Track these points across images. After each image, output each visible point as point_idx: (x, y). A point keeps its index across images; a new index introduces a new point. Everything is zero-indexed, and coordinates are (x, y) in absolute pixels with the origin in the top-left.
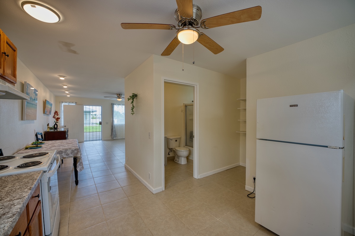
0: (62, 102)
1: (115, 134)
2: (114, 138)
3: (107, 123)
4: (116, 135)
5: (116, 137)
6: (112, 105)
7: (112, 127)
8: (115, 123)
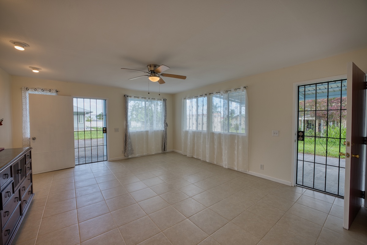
0: (27, 89)
1: (130, 148)
2: (130, 157)
3: (116, 130)
4: (132, 150)
5: (132, 154)
6: (125, 98)
7: (126, 136)
8: (130, 130)
